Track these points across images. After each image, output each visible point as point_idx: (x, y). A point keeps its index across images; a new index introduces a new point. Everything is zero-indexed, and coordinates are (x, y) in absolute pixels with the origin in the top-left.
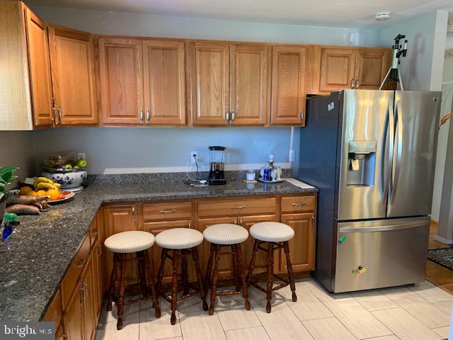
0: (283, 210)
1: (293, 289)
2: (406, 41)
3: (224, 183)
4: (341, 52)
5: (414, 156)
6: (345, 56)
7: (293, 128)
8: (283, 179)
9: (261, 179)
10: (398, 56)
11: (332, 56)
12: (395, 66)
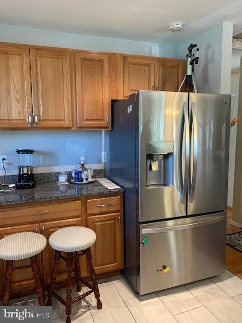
0: (89, 212)
1: (97, 296)
2: (198, 50)
3: (33, 186)
4: (141, 61)
5: (211, 154)
6: (146, 65)
7: (103, 131)
8: (94, 180)
9: (73, 181)
10: (192, 63)
11: (133, 64)
12: (189, 72)
